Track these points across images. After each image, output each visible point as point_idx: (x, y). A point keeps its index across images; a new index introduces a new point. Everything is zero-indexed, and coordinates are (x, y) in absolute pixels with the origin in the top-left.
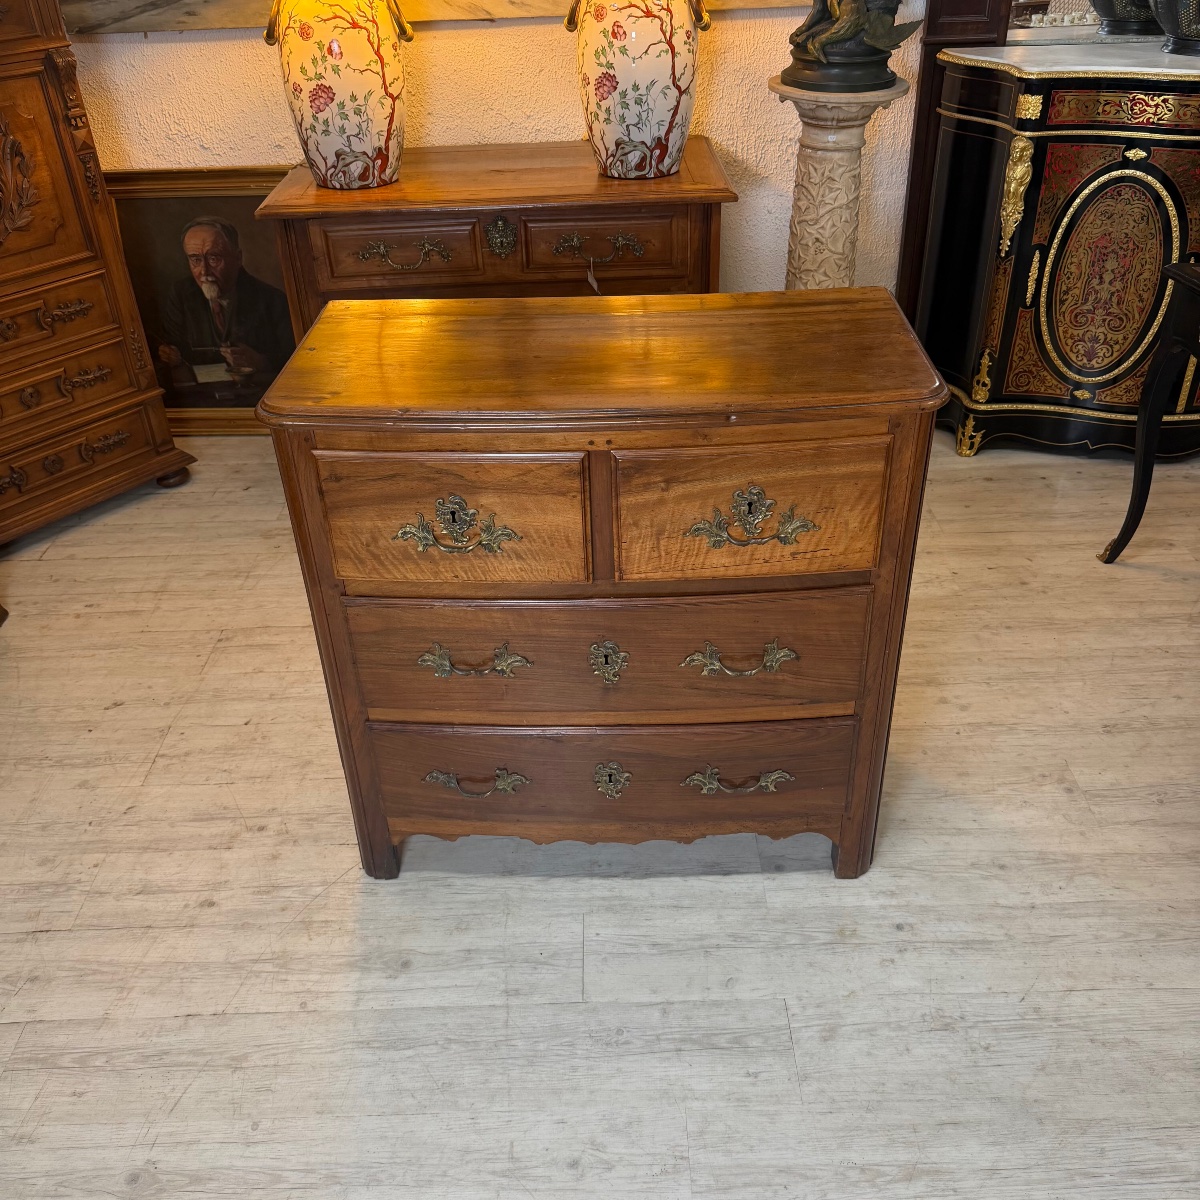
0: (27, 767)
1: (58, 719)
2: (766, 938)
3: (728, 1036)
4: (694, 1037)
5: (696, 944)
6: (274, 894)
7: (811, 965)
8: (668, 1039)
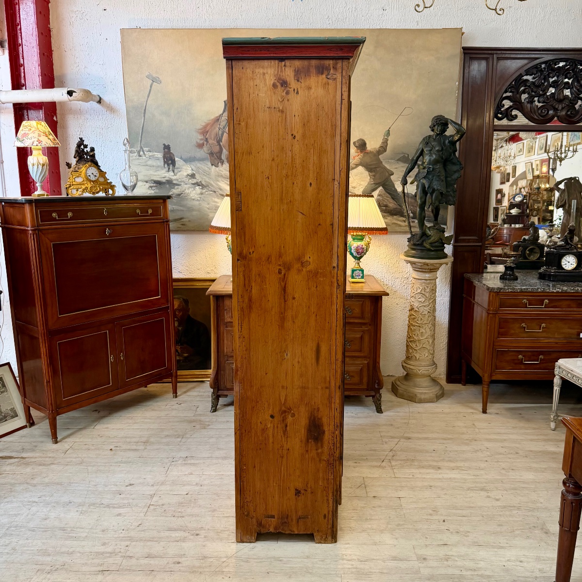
0: (94, 507)
1: (106, 489)
6: (206, 560)
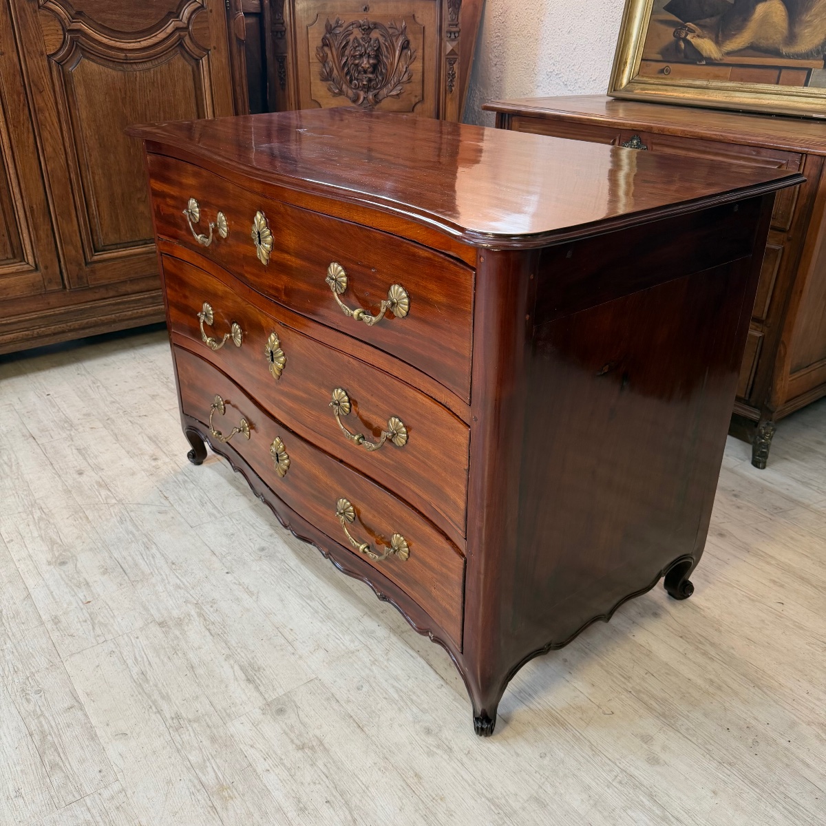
2: (186, 737)
3: (57, 759)
4: (49, 737)
5: (156, 696)
6: (100, 489)
7: (169, 782)
8: (40, 722)
